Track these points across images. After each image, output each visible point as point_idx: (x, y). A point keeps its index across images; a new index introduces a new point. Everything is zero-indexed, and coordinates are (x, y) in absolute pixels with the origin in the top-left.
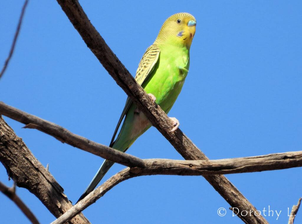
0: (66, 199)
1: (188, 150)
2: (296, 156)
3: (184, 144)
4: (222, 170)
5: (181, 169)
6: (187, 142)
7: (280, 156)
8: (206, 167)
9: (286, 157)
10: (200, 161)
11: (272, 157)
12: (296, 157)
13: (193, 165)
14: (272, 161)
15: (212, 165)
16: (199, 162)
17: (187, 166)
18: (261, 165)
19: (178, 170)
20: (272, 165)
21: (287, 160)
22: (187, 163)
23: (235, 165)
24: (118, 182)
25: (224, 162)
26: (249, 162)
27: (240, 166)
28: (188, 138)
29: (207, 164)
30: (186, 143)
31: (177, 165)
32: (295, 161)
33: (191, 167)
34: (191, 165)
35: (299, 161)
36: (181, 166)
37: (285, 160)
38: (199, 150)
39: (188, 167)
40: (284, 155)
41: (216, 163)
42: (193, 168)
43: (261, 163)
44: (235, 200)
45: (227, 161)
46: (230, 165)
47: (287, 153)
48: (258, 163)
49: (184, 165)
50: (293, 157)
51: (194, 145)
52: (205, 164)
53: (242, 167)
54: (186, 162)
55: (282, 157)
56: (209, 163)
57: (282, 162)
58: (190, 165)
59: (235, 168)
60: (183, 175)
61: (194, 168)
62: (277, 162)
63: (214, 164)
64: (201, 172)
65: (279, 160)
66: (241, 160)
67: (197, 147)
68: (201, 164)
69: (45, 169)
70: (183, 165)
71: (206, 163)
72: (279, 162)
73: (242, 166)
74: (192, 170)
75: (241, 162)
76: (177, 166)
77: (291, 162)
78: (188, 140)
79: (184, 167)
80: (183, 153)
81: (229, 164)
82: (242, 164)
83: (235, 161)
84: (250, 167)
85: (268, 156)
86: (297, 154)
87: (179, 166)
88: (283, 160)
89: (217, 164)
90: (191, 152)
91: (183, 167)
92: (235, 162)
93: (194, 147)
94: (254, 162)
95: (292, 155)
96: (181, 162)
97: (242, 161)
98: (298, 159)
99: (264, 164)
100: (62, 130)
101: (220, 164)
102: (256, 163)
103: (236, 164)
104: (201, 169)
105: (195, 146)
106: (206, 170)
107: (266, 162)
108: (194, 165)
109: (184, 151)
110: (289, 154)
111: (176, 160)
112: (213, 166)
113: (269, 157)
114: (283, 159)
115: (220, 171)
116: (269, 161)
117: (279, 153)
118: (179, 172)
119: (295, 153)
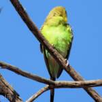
0: (20, 100)
24: (43, 92)
44: (96, 98)
69: (11, 86)
100: (18, 69)
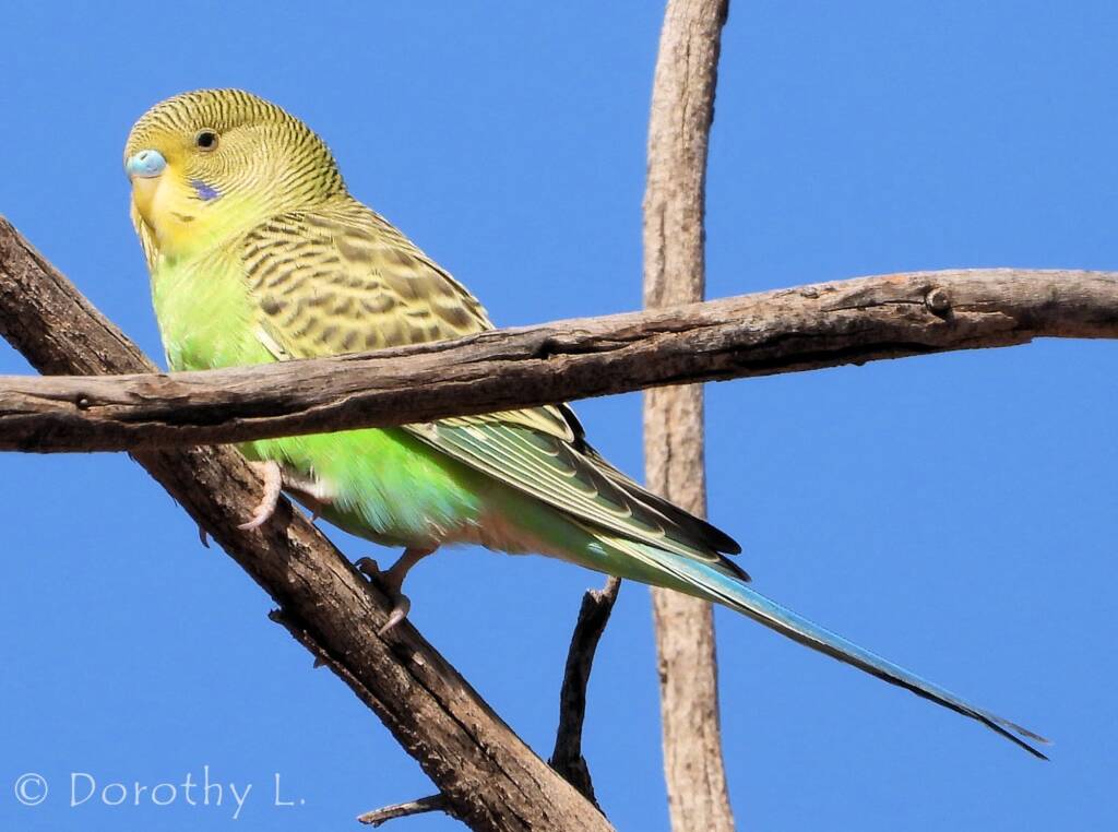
1: (60, 330)
2: (599, 339)
3: (38, 303)
4: (239, 421)
5: (35, 420)
6: (54, 292)
7: (521, 341)
8: (159, 406)
9: (549, 348)
10: (126, 377)
11: (483, 350)
12: (600, 344)
13: (93, 401)
14: (484, 366)
15: (189, 397)
16: (121, 381)
17: (62, 404)
18: (427, 392)
19: (22, 424)
20: (483, 388)
21: (559, 362)
22: (63, 392)
23: (300, 394)
25: (247, 378)
26: (370, 375)
27: (326, 401)
28: (55, 269)
29: (165, 393)
30: (46, 296)
31: (18, 402)
32: (596, 367)
33: (84, 407)
34: (84, 401)
35: (613, 364)
36: (32, 404)
37: (545, 362)
38: (111, 327)
39: (70, 407)
40: (539, 337)
41: (208, 385)
42: (94, 414)
43: (429, 381)
45: (263, 376)
46: (277, 393)
47: (557, 325)
48: (414, 380)
49: (51, 402)
50: (585, 346)
51: (86, 302)
52: (153, 392)
53: (337, 403)
54: (57, 385)
55: (528, 348)
56: (173, 385)
57: (531, 373)
58: (80, 399)
59: (303, 407)
60: (46, 451)
61: (98, 415)
62: (506, 372)
63: (195, 389)
64: (135, 432)
65: (515, 363)
66: (330, 370)
67: (99, 315)
68: (133, 395)
70: (44, 401)
71: (157, 385)
72: (517, 373)
73: (333, 399)
74: (88, 422)
75: (328, 378)
76: (16, 407)
77: (574, 369)
78: (54, 278)
79: (51, 411)
80: (31, 345)
81: (270, 389)
82: (337, 387)
83: (296, 372)
84: (374, 399)
85: (462, 344)
86: (606, 331)
87: (26, 403)
88: (538, 361)
89: (211, 389)
90: (74, 338)
91: (43, 411)
92: (301, 377)
93: (85, 316)
94: (394, 374)
95: (578, 334)
96: (36, 385)
97: (336, 372)
98: (609, 357)
99: (444, 384)
101: (227, 388)
102: (404, 381)
103: (306, 390)
104: (133, 418)
105: (92, 307)
106: (158, 424)
107: (454, 372)
108: (101, 399)
109: (37, 333)
110: (567, 329)
111: (10, 377)
112: (192, 401)
113: (469, 349)
114: (533, 357)
115: (226, 424)
116: (467, 370)
117: (513, 330)
118: (24, 434)
119: (595, 325)
